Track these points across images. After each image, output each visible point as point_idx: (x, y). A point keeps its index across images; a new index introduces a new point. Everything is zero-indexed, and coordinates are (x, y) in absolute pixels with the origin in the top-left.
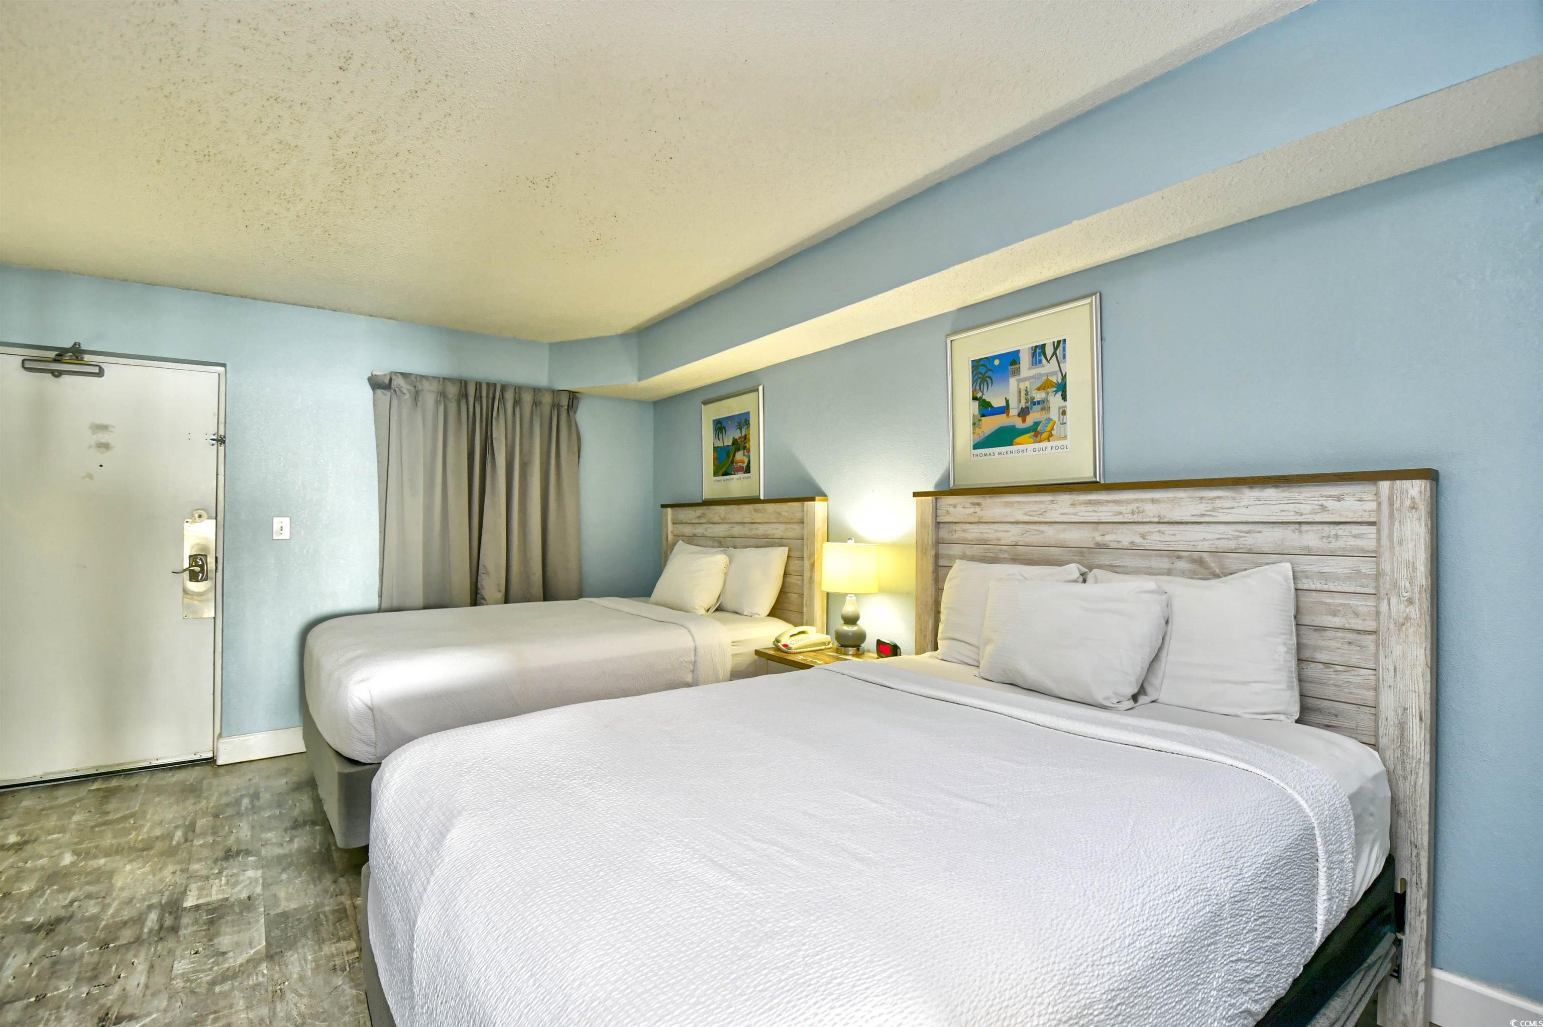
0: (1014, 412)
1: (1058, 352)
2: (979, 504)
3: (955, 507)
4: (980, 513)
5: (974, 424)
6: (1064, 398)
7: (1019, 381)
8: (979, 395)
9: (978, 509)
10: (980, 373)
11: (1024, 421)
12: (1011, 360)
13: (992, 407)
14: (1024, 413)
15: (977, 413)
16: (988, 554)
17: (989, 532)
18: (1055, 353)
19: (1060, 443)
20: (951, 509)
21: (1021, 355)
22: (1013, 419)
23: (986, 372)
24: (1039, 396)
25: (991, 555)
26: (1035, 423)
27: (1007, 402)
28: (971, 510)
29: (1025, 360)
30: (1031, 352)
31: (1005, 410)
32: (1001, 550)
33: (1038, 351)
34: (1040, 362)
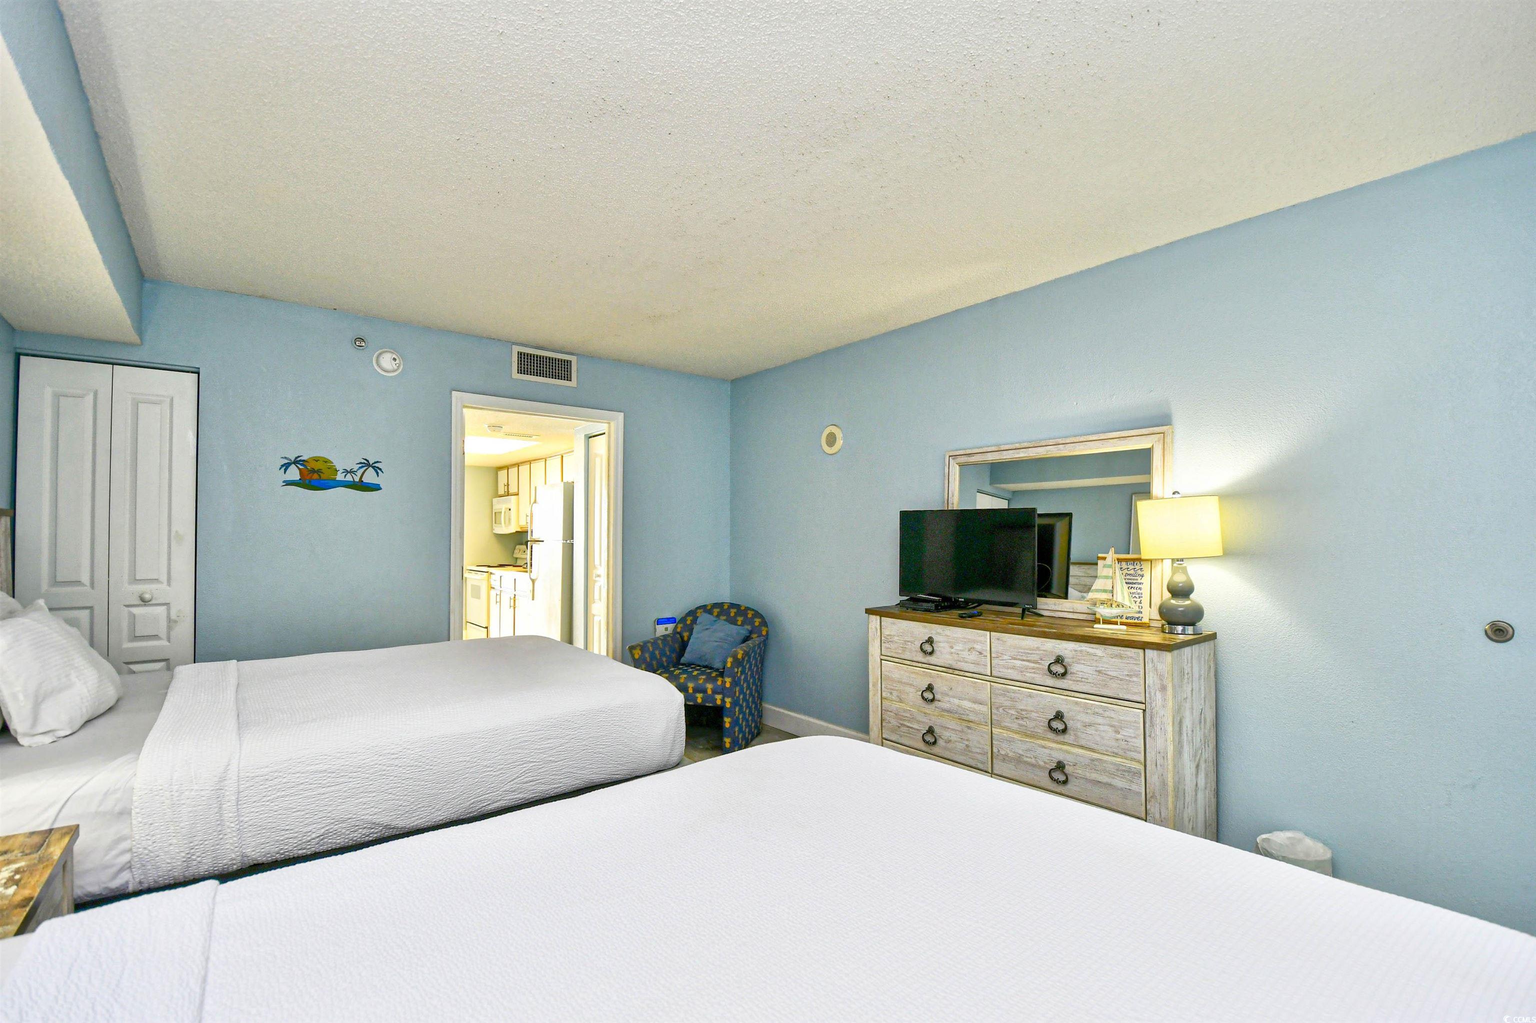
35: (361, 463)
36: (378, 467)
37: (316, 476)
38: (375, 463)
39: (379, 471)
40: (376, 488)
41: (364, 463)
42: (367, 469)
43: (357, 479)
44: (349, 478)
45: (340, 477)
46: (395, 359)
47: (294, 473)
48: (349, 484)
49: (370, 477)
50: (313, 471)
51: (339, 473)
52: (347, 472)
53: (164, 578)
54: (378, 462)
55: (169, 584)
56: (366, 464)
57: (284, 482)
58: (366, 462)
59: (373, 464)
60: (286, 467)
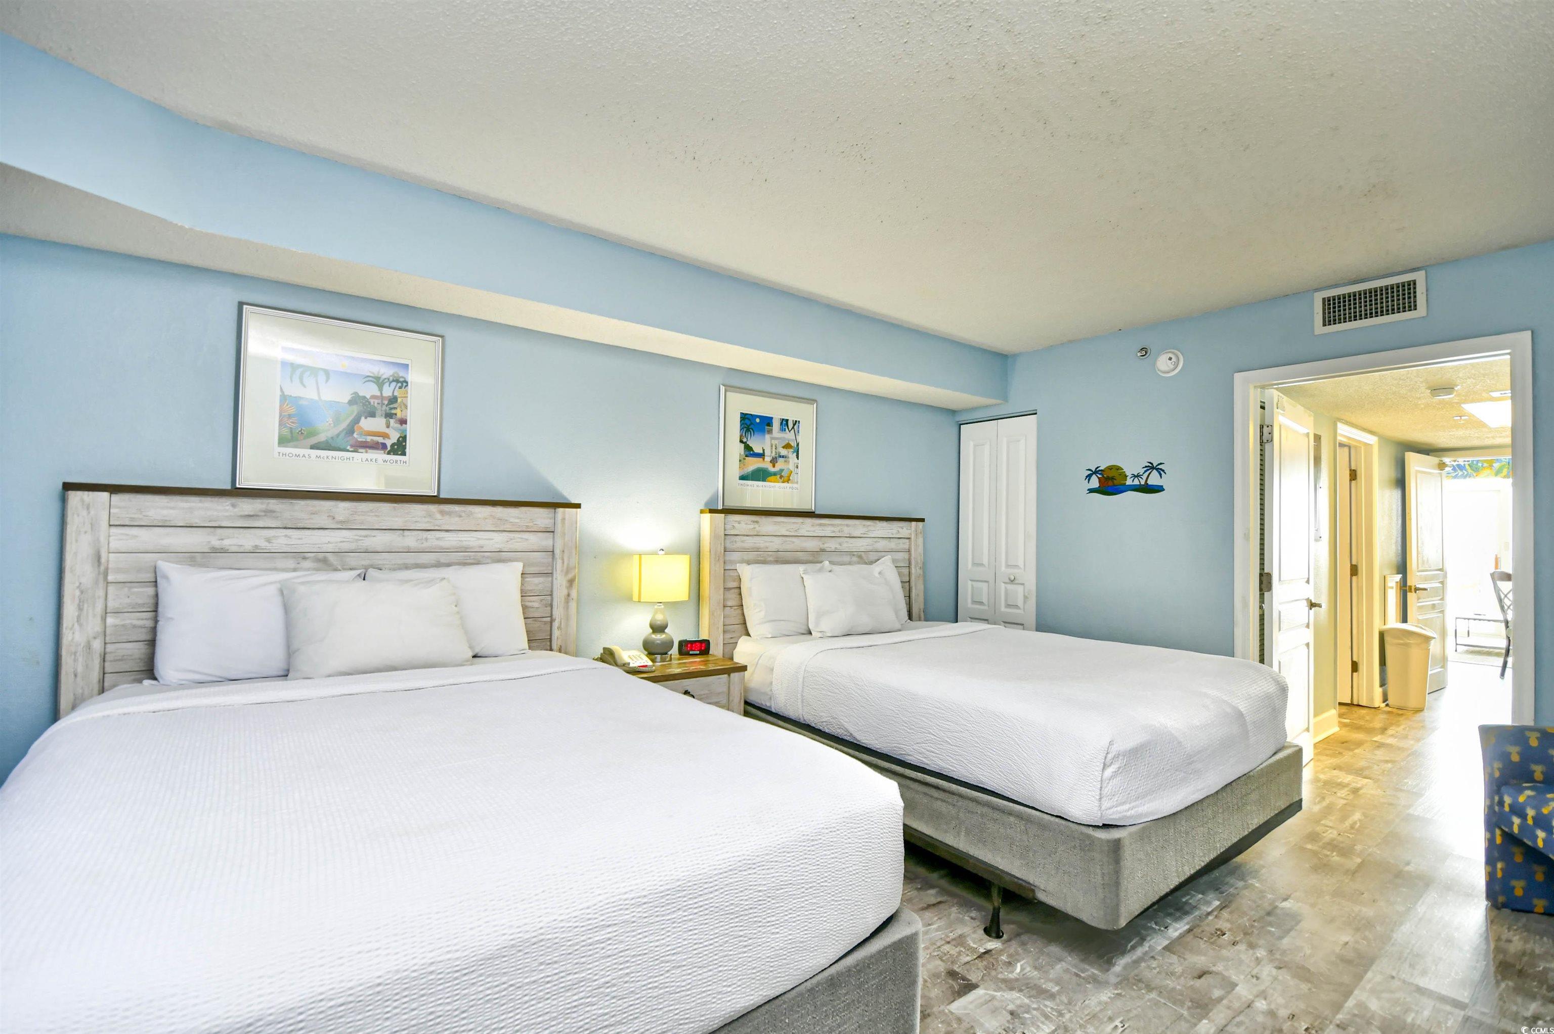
0: (768, 459)
1: (795, 427)
2: (757, 522)
3: (739, 523)
4: (758, 528)
5: (740, 461)
6: (798, 458)
7: (772, 438)
8: (745, 440)
9: (756, 526)
10: (746, 424)
11: (774, 466)
12: (767, 422)
13: (753, 451)
14: (774, 461)
15: (743, 453)
16: (759, 558)
17: (760, 542)
18: (793, 428)
19: (795, 485)
20: (736, 525)
21: (774, 421)
22: (766, 464)
23: (750, 425)
24: (784, 452)
25: (762, 559)
26: (780, 469)
27: (764, 450)
28: (752, 526)
29: (776, 425)
30: (780, 422)
31: (762, 455)
32: (768, 555)
33: (784, 422)
34: (785, 430)
35: (1146, 467)
36: (1161, 469)
37: (1110, 483)
38: (1159, 464)
39: (1162, 472)
40: (1158, 489)
41: (1149, 466)
42: (1150, 473)
43: (1143, 482)
44: (1136, 482)
45: (1129, 482)
46: (1170, 359)
47: (1095, 483)
48: (1137, 487)
49: (1154, 479)
50: (1108, 479)
51: (1128, 478)
52: (1135, 476)
53: (1022, 566)
54: (1161, 464)
55: (1024, 570)
56: (1151, 467)
57: (1088, 490)
58: (1150, 465)
59: (1157, 466)
60: (1089, 477)
